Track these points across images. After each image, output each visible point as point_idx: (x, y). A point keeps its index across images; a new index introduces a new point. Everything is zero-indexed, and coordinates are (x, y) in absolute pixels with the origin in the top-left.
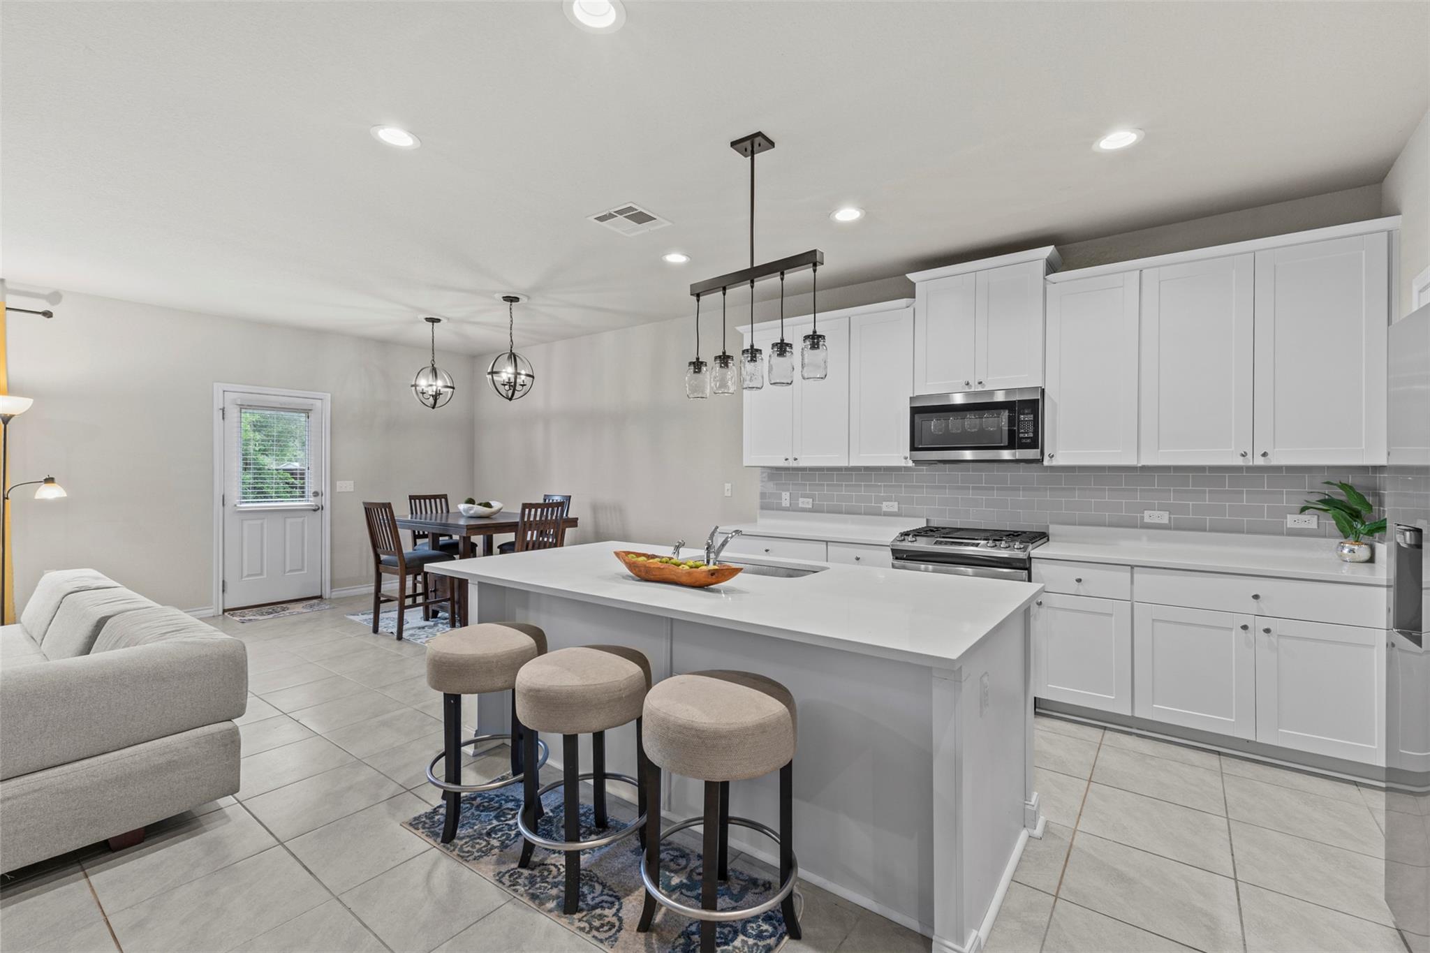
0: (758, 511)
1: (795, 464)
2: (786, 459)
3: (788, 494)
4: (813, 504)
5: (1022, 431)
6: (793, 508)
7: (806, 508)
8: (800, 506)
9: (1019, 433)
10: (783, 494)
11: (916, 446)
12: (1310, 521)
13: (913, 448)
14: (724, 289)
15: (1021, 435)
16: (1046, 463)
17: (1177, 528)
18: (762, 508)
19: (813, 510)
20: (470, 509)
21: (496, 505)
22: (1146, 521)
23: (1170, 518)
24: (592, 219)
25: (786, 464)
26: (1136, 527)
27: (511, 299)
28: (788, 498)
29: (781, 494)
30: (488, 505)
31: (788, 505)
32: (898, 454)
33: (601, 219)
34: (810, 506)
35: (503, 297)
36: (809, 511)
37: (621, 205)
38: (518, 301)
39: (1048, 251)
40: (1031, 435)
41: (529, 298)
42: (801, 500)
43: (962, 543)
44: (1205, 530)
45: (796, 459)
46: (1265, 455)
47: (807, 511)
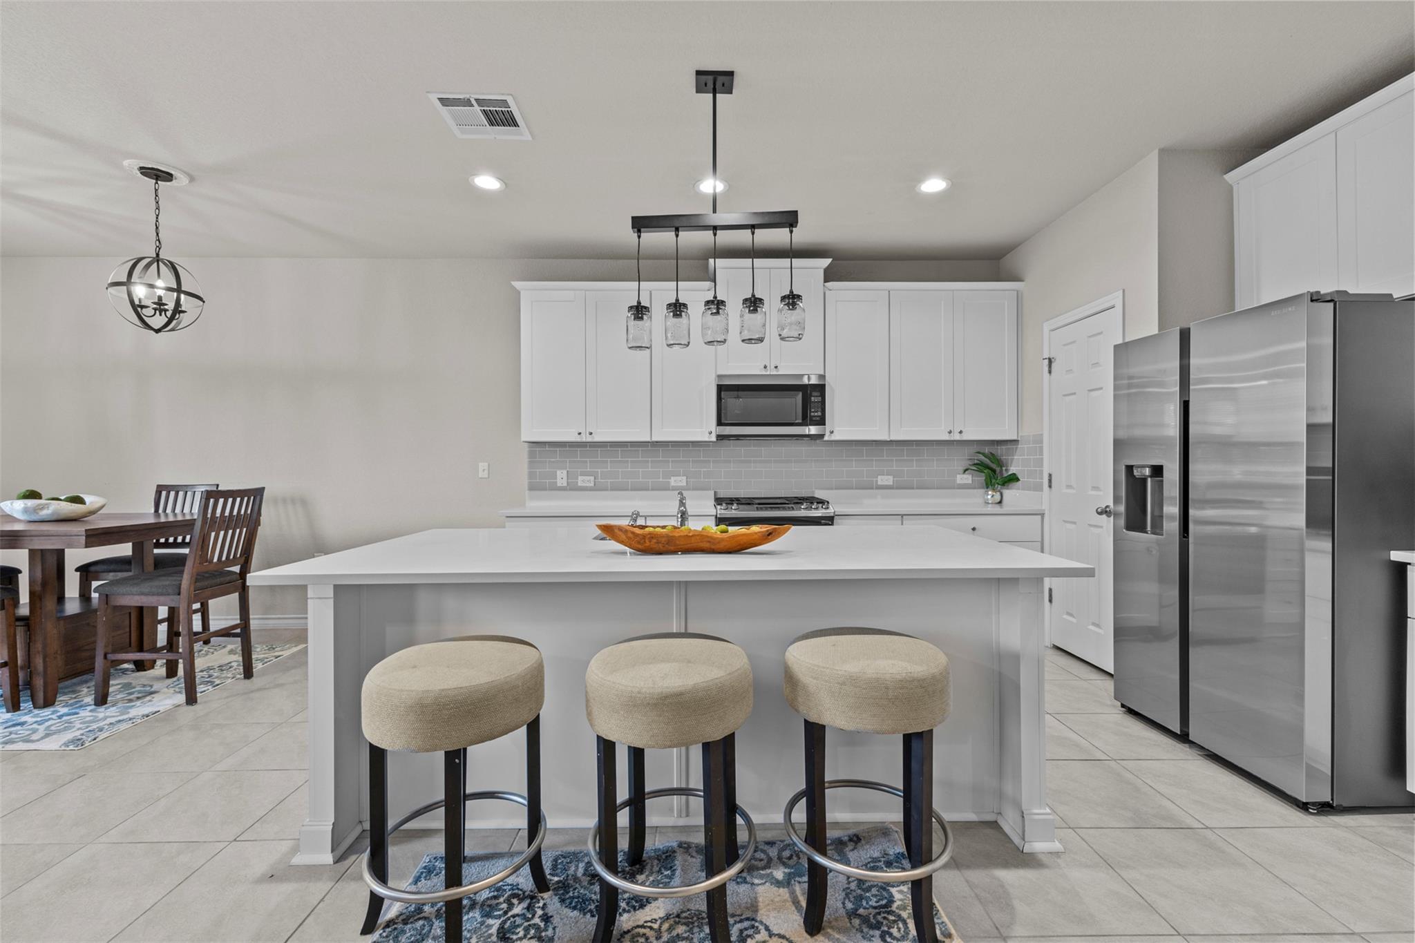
0: (527, 492)
1: (589, 439)
2: (580, 434)
3: (565, 472)
4: (595, 482)
5: (813, 410)
6: (572, 487)
7: (587, 487)
8: (579, 484)
9: (811, 412)
10: (559, 472)
11: (723, 421)
12: (967, 479)
13: (720, 423)
14: (677, 230)
15: (812, 414)
16: (826, 438)
17: (898, 488)
18: (532, 488)
19: (596, 488)
20: (36, 510)
21: (91, 500)
22: (879, 483)
23: (894, 480)
24: (434, 98)
25: (578, 439)
26: (872, 488)
27: (158, 175)
28: (565, 478)
29: (556, 472)
30: (77, 500)
31: (565, 484)
32: (704, 428)
33: (444, 102)
34: (592, 485)
35: (141, 168)
36: (590, 490)
37: (491, 94)
38: (171, 180)
39: (826, 262)
40: (820, 414)
41: (192, 179)
42: (580, 478)
43: (778, 507)
44: (913, 488)
45: (591, 434)
46: (961, 432)
47: (587, 490)
